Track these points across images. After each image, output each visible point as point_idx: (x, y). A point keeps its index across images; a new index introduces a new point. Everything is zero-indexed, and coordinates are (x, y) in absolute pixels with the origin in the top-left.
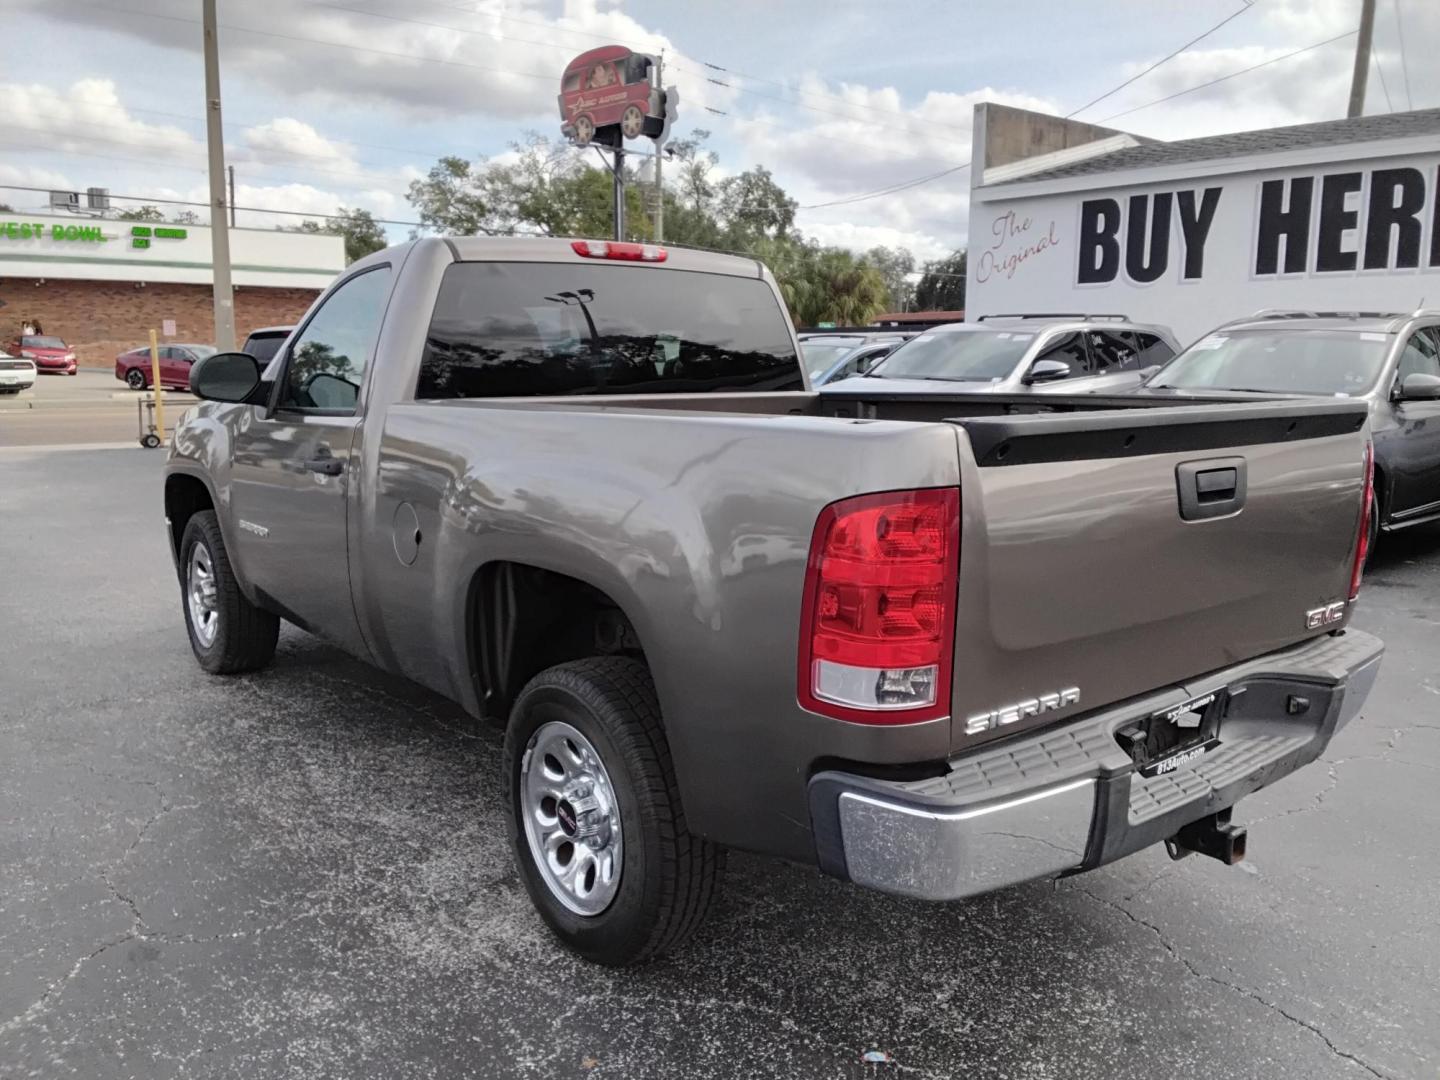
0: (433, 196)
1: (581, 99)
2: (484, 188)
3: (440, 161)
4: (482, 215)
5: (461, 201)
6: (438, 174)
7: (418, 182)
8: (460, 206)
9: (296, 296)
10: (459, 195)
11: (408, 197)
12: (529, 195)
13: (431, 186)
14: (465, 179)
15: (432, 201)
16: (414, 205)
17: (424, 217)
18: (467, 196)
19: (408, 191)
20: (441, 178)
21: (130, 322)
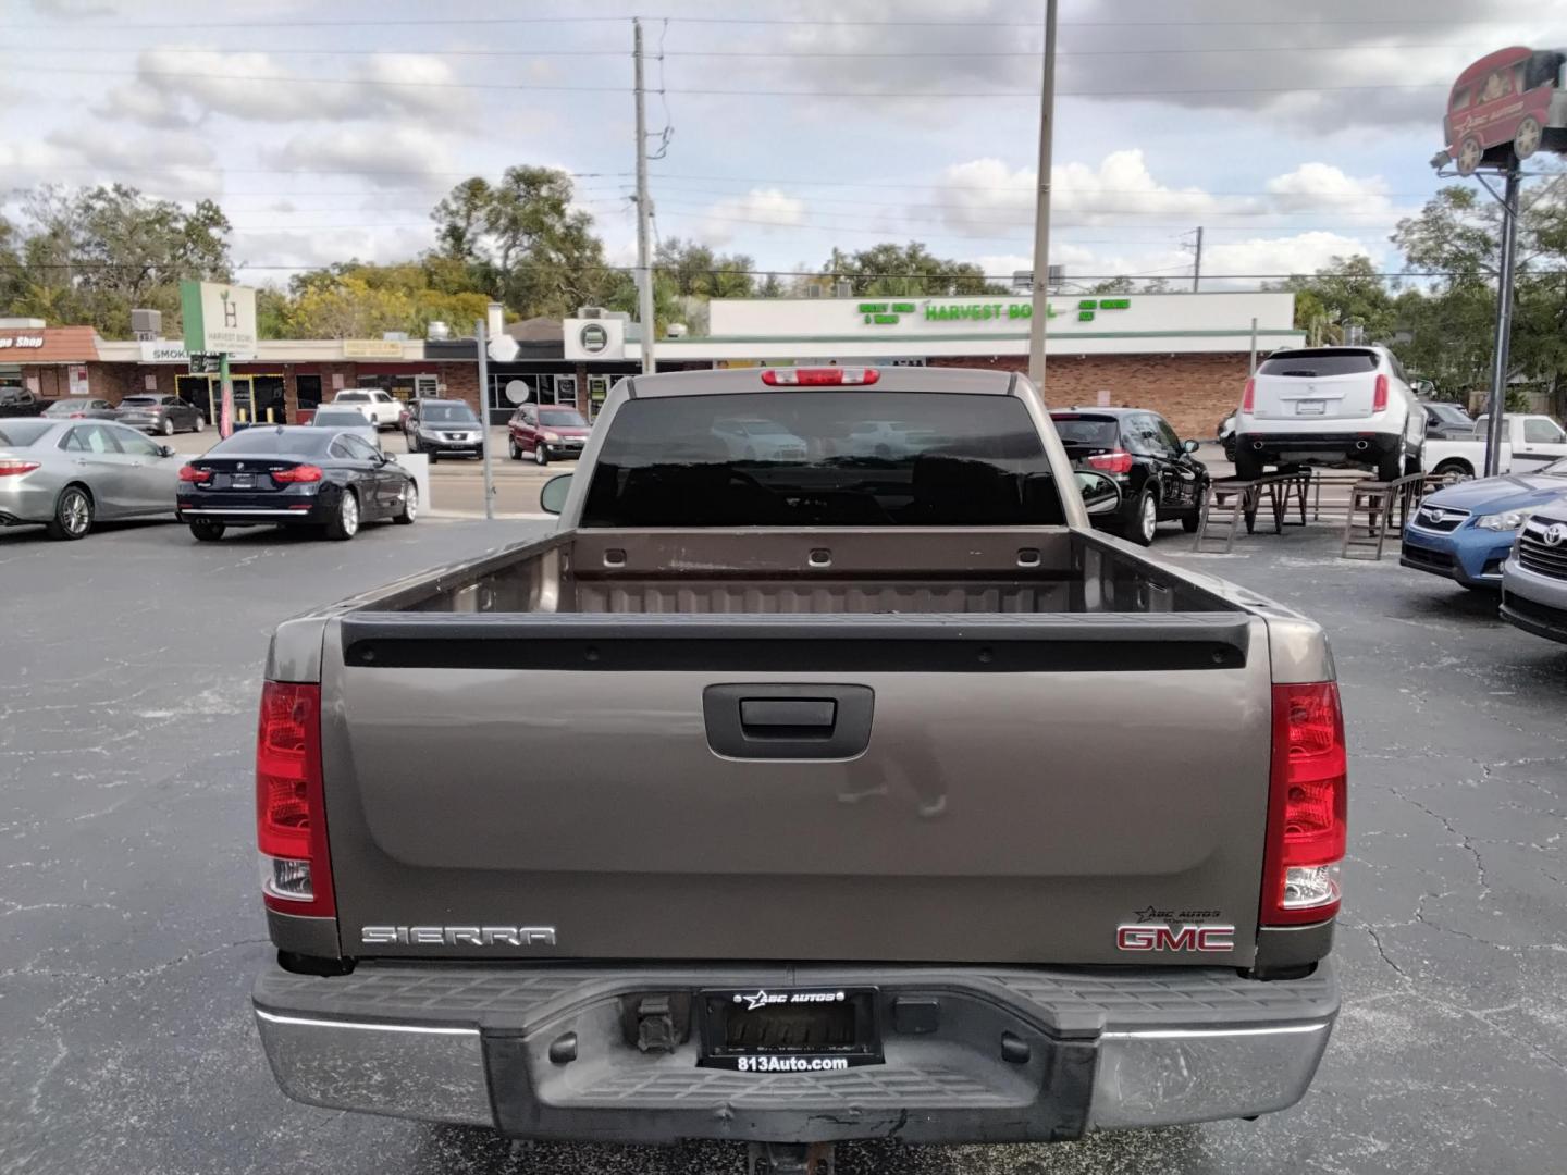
0: (1425, 234)
1: (1469, 118)
2: (1494, 219)
3: (1439, 193)
4: (1486, 251)
5: (1460, 236)
6: (1435, 208)
7: (1408, 220)
8: (1459, 243)
9: (1234, 361)
10: (1459, 230)
11: (1393, 239)
12: (1555, 221)
13: (1426, 222)
14: (1469, 210)
15: (1423, 241)
16: (1400, 247)
17: (1410, 260)
18: (1468, 229)
19: (1393, 232)
20: (1438, 212)
21: (1070, 394)
